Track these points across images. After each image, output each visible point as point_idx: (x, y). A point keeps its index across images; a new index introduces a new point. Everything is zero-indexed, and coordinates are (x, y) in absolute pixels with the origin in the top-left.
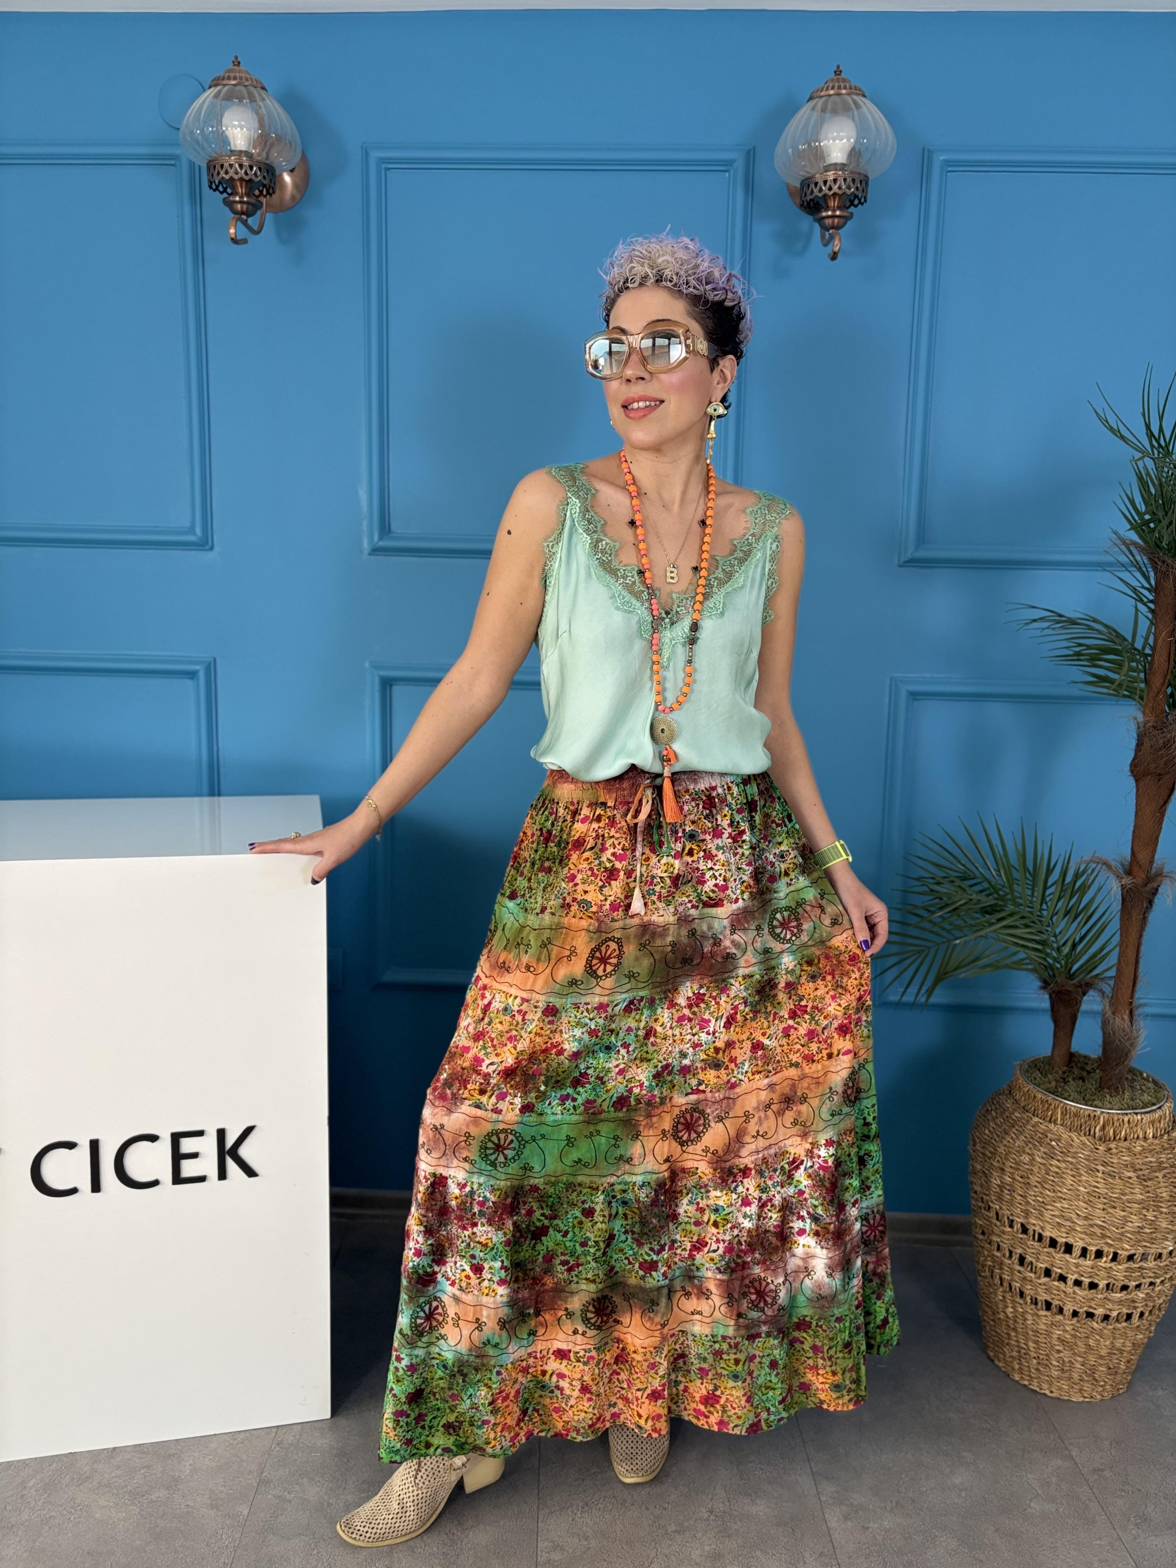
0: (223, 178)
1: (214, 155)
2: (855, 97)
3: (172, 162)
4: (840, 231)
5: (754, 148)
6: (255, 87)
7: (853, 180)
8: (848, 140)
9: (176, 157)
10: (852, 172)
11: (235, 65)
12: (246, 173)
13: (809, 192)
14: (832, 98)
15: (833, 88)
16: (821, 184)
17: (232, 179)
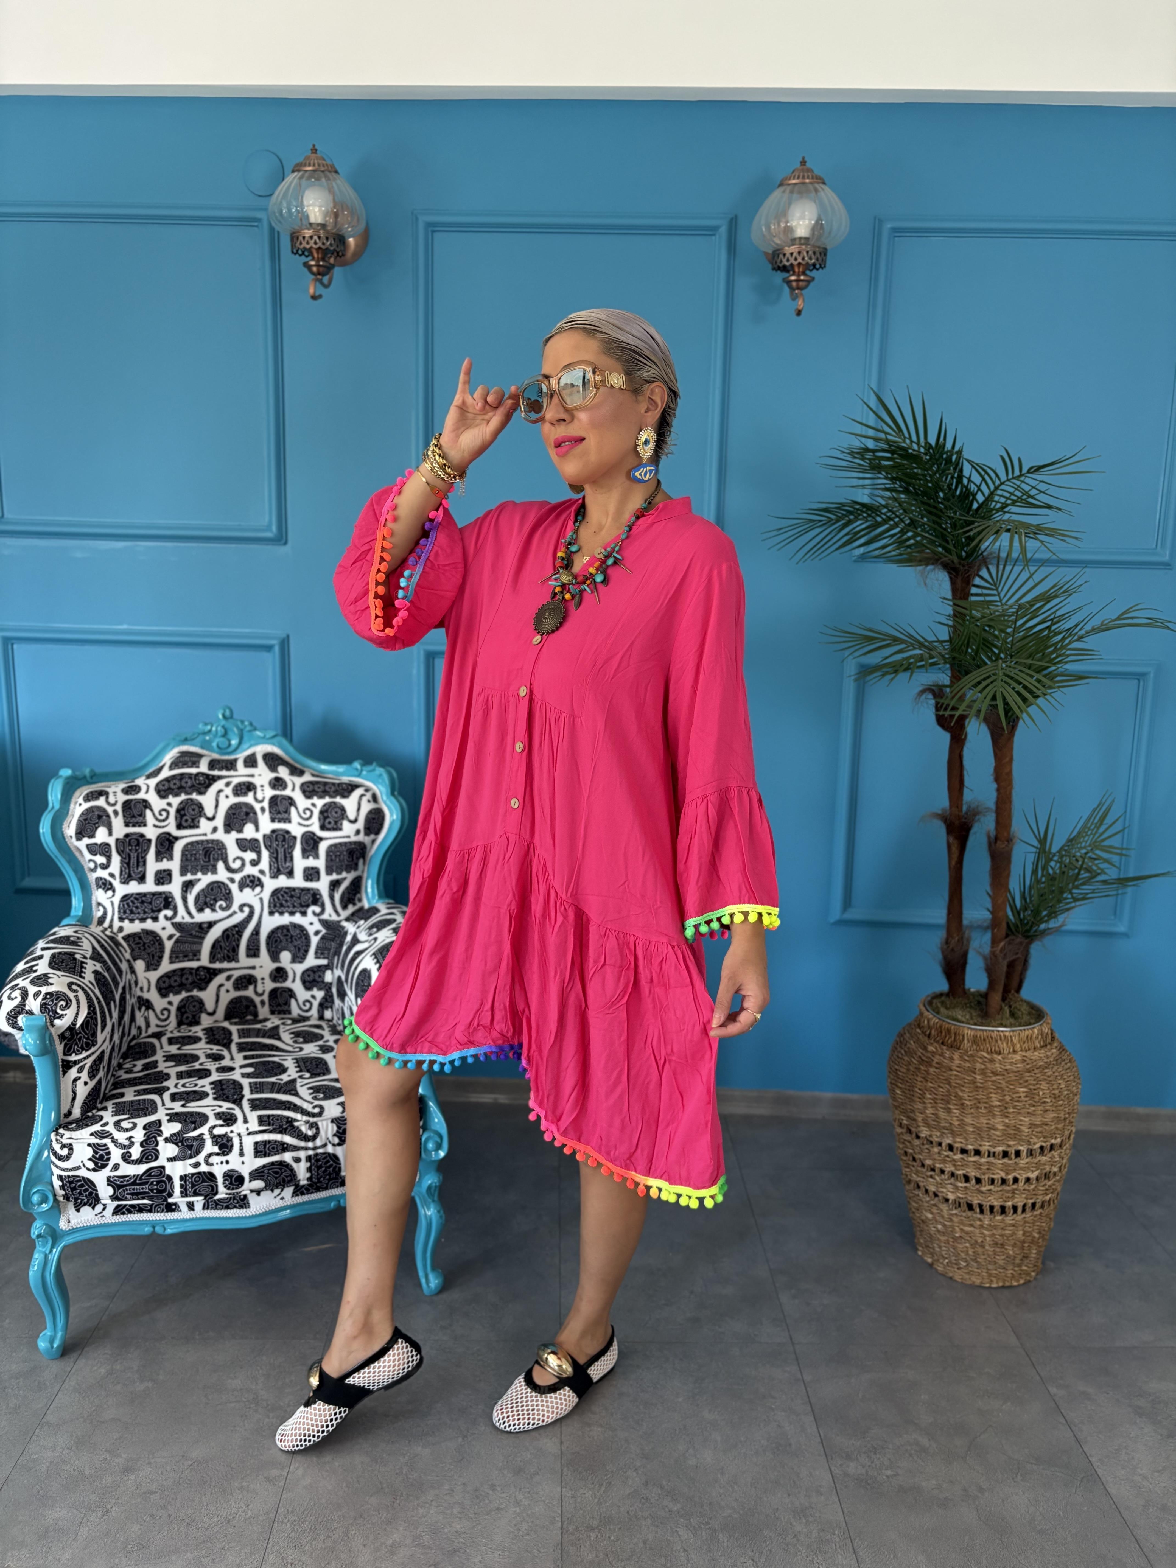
0: (304, 248)
1: (297, 228)
2: (817, 186)
3: (256, 224)
4: (804, 292)
5: (736, 216)
6: (330, 172)
7: (814, 253)
8: (810, 223)
9: (259, 220)
10: (813, 246)
11: (312, 153)
12: (323, 244)
13: (778, 261)
14: (797, 187)
15: (798, 178)
16: (788, 255)
17: (311, 247)
